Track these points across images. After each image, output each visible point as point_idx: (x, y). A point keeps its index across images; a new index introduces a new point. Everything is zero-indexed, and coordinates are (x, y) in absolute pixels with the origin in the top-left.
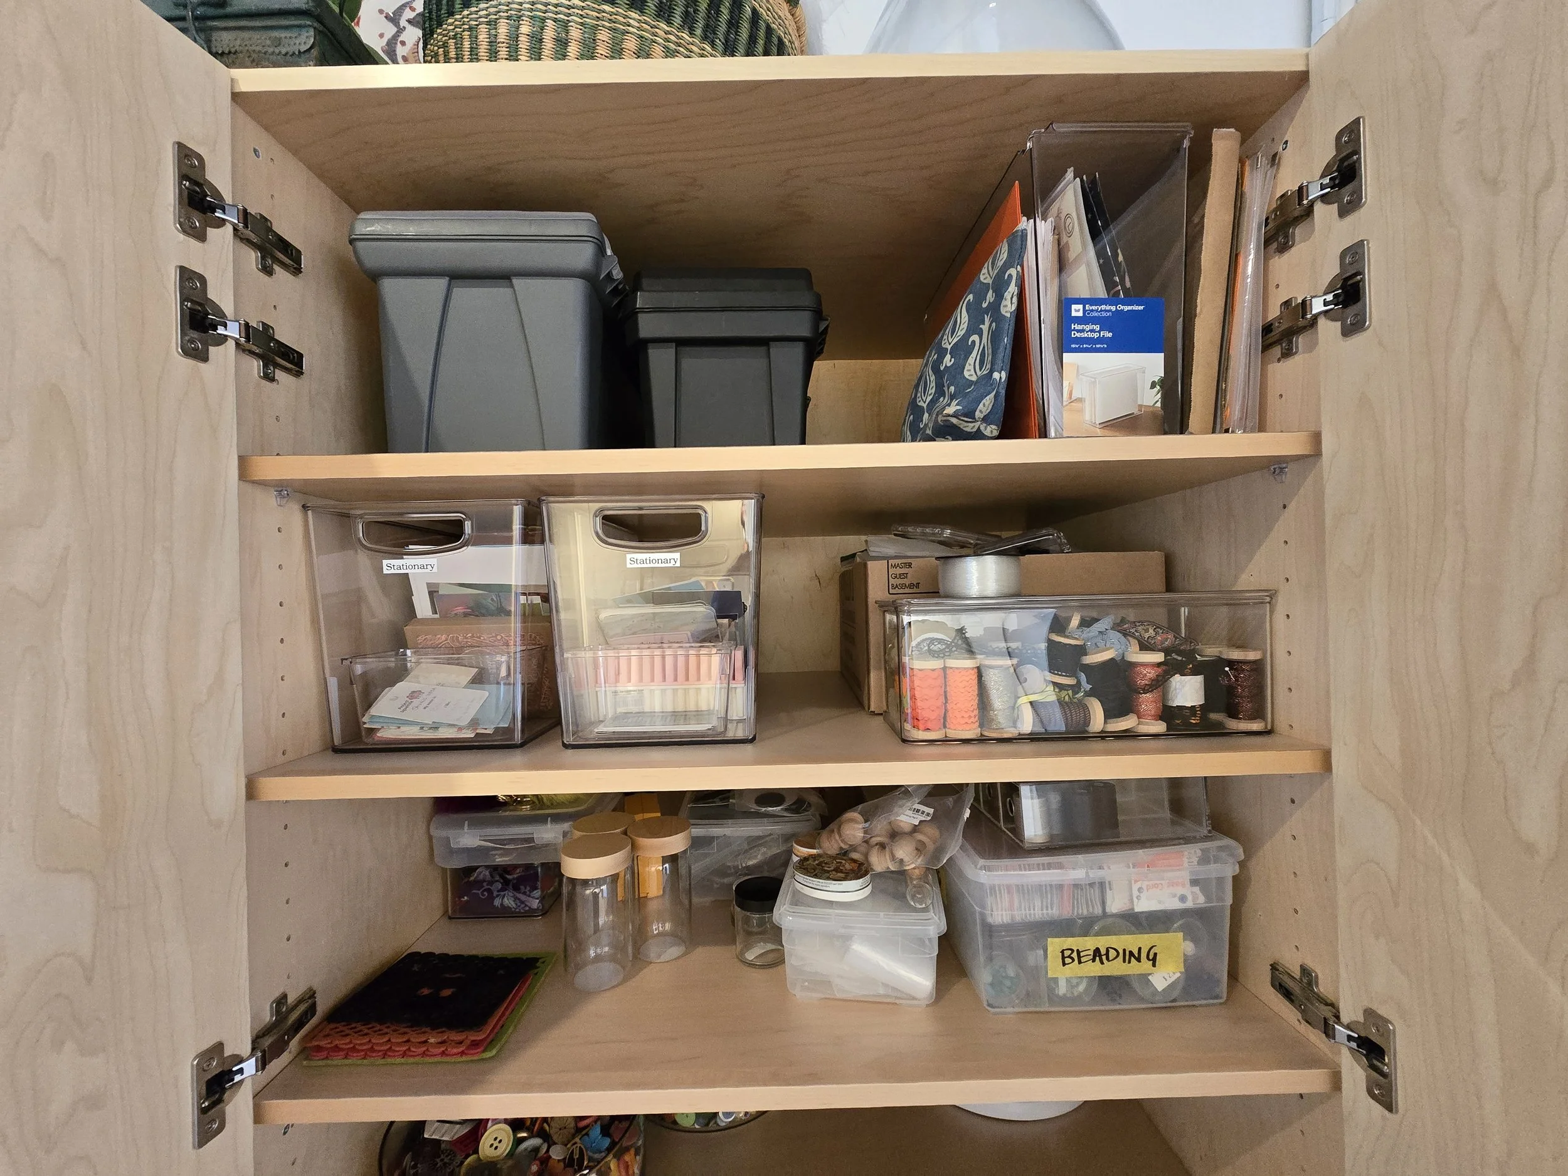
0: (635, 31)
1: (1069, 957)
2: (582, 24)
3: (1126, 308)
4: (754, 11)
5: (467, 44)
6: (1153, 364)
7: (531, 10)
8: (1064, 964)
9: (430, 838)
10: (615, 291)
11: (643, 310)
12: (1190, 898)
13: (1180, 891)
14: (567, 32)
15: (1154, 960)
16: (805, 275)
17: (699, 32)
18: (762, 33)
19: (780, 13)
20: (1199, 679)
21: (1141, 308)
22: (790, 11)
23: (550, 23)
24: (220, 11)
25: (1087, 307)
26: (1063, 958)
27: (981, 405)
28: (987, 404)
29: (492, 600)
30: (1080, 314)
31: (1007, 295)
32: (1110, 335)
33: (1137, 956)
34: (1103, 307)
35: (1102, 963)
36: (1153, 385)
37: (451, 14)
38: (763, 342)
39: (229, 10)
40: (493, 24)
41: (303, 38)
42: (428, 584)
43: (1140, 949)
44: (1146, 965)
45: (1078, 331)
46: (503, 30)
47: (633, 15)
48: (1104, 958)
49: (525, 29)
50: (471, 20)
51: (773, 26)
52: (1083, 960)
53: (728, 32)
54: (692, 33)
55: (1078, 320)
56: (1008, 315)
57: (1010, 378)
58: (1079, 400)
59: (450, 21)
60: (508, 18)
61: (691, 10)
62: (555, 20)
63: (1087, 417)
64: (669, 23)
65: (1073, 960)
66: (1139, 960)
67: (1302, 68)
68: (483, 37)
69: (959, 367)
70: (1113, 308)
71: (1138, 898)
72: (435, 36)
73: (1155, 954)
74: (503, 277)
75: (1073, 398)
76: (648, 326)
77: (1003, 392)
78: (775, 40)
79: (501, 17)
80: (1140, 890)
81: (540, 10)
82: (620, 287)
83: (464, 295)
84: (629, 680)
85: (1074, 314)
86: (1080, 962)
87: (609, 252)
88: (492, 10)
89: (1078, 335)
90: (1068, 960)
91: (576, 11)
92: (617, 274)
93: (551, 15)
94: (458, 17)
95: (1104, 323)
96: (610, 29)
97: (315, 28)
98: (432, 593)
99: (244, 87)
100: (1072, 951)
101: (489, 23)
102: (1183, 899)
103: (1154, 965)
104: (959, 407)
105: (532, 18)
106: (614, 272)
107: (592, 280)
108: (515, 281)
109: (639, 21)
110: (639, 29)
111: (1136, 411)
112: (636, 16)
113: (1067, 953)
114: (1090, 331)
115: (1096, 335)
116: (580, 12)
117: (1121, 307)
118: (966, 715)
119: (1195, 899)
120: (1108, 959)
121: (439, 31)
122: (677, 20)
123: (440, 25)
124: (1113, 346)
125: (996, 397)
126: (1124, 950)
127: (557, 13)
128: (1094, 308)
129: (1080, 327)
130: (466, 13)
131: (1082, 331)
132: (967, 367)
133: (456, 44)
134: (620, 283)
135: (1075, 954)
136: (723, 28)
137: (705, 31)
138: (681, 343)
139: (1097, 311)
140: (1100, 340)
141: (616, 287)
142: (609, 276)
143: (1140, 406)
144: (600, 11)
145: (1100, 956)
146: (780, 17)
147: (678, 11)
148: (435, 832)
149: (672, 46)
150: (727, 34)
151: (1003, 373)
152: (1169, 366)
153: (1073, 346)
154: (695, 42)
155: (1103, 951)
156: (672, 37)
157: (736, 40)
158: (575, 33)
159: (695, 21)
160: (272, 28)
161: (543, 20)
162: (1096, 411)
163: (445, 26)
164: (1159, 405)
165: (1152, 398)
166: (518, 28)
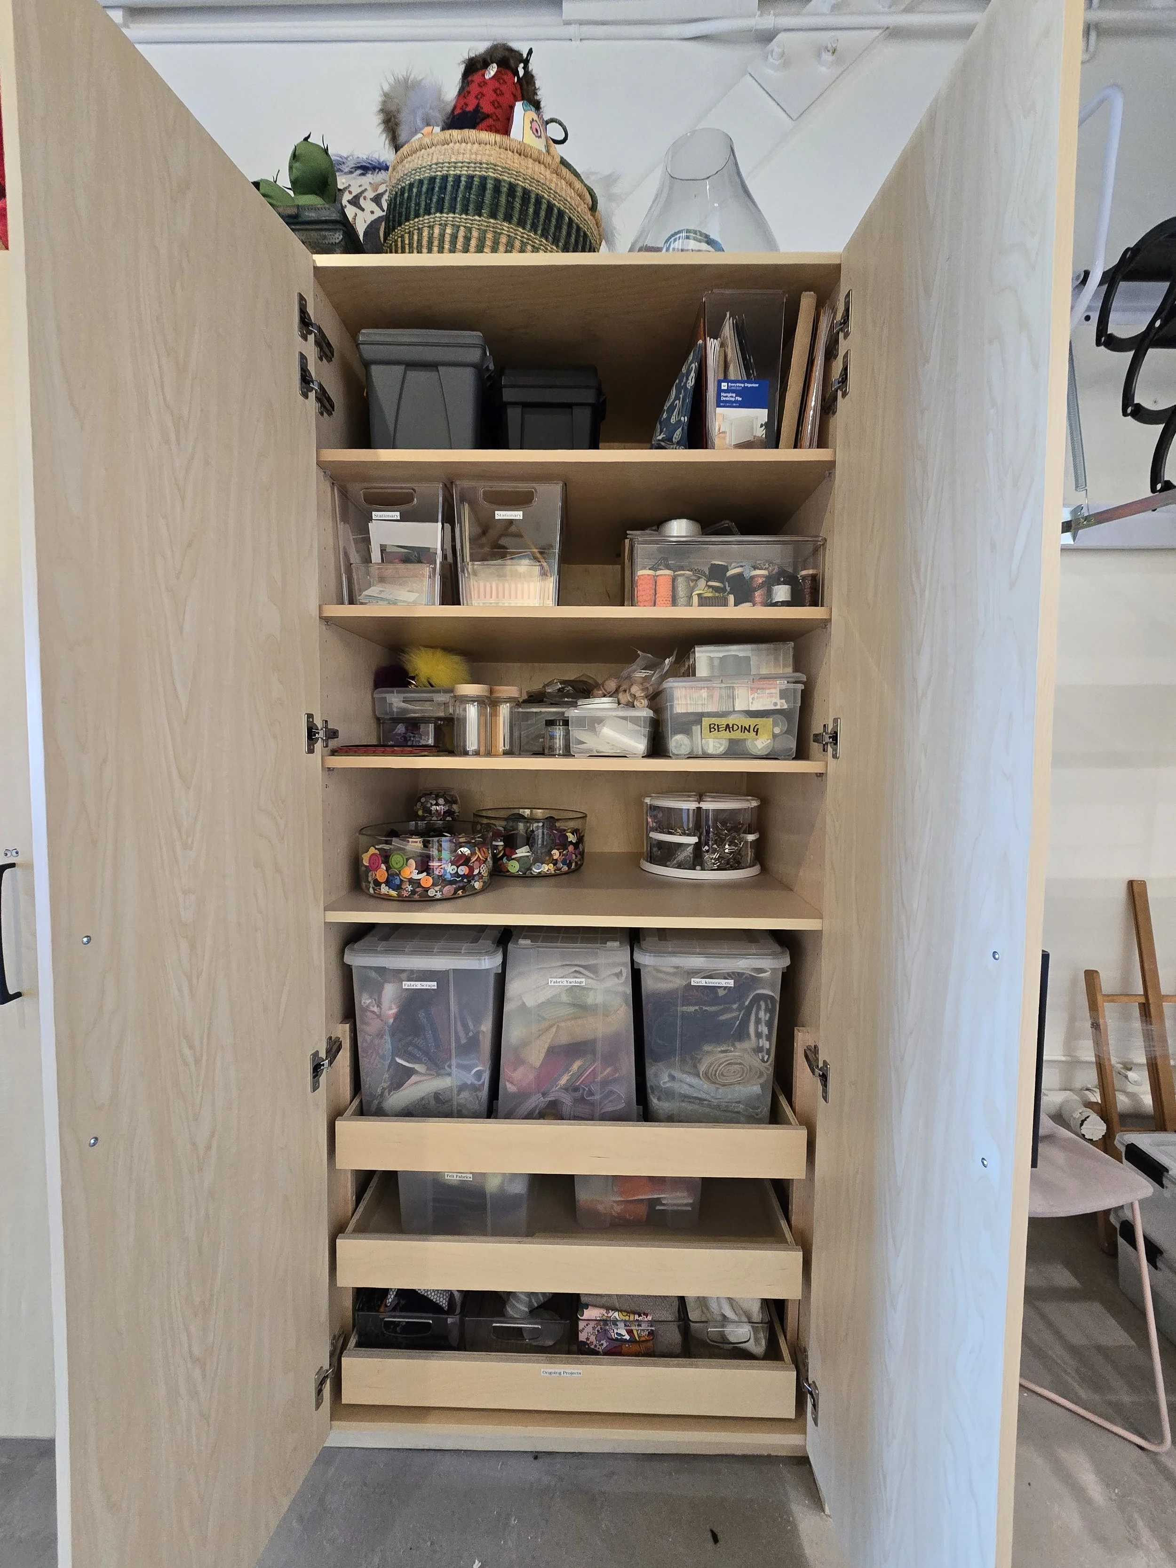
0: (506, 233)
1: (713, 728)
2: (478, 229)
3: (749, 385)
4: (570, 218)
5: (416, 237)
6: (762, 415)
7: (453, 221)
8: (710, 732)
9: (373, 698)
10: (489, 377)
11: (505, 386)
12: (779, 704)
13: (774, 700)
14: (471, 233)
15: (757, 732)
16: (592, 369)
17: (539, 232)
18: (574, 231)
19: (585, 217)
20: (787, 587)
21: (757, 385)
22: (591, 215)
23: (462, 228)
24: (295, 220)
25: (729, 384)
26: (710, 728)
27: (675, 435)
28: (678, 434)
29: (415, 556)
30: (726, 388)
31: (690, 378)
32: (740, 399)
33: (748, 729)
34: (738, 384)
35: (730, 732)
36: (762, 426)
37: (407, 220)
38: (569, 406)
39: (300, 220)
40: (431, 227)
41: (337, 235)
42: (381, 545)
43: (750, 726)
44: (753, 734)
45: (724, 397)
46: (437, 231)
47: (505, 224)
48: (731, 729)
49: (449, 231)
50: (419, 224)
51: (581, 226)
52: (720, 730)
53: (555, 231)
54: (536, 234)
55: (725, 391)
56: (689, 388)
57: (690, 420)
58: (724, 432)
59: (407, 224)
60: (440, 225)
61: (536, 221)
62: (465, 227)
63: (727, 442)
64: (524, 228)
65: (715, 730)
66: (749, 731)
67: (838, 262)
68: (425, 234)
69: (669, 418)
70: (743, 385)
71: (752, 703)
72: (396, 231)
73: (758, 729)
74: (432, 366)
75: (721, 431)
76: (508, 395)
77: (686, 428)
78: (582, 234)
79: (436, 224)
80: (753, 699)
81: (458, 222)
82: (492, 375)
83: (412, 375)
84: (491, 597)
85: (723, 388)
86: (718, 731)
87: (488, 354)
88: (432, 220)
89: (724, 399)
90: (712, 730)
91: (476, 222)
92: (492, 367)
93: (463, 224)
94: (411, 222)
95: (738, 393)
96: (493, 231)
97: (343, 231)
98: (383, 549)
99: (319, 264)
100: (715, 725)
101: (429, 227)
102: (776, 704)
103: (757, 735)
104: (665, 436)
105: (452, 225)
106: (490, 366)
107: (479, 369)
108: (440, 368)
109: (508, 227)
110: (508, 231)
111: (752, 439)
112: (507, 225)
113: (712, 726)
114: (730, 397)
115: (733, 399)
116: (478, 223)
117: (746, 385)
118: (664, 600)
119: (782, 704)
120: (733, 730)
121: (399, 228)
122: (528, 227)
123: (400, 225)
124: (741, 405)
125: (682, 429)
126: (742, 726)
127: (466, 223)
128: (733, 385)
129: (725, 395)
130: (416, 220)
131: (727, 397)
132: (673, 417)
133: (409, 237)
134: (492, 373)
135: (716, 726)
136: (552, 229)
137: (542, 231)
138: (525, 405)
139: (734, 386)
140: (736, 401)
141: (490, 375)
142: (487, 367)
143: (755, 436)
144: (488, 222)
145: (729, 728)
146: (585, 220)
147: (529, 222)
148: (376, 696)
149: (525, 240)
150: (554, 234)
151: (686, 418)
152: (770, 416)
153: (721, 404)
154: (537, 240)
155: (731, 726)
156: (525, 236)
157: (559, 236)
158: (475, 234)
159: (537, 226)
160: (321, 230)
161: (459, 227)
162: (732, 438)
163: (403, 226)
164: (764, 436)
165: (761, 433)
166: (445, 231)
